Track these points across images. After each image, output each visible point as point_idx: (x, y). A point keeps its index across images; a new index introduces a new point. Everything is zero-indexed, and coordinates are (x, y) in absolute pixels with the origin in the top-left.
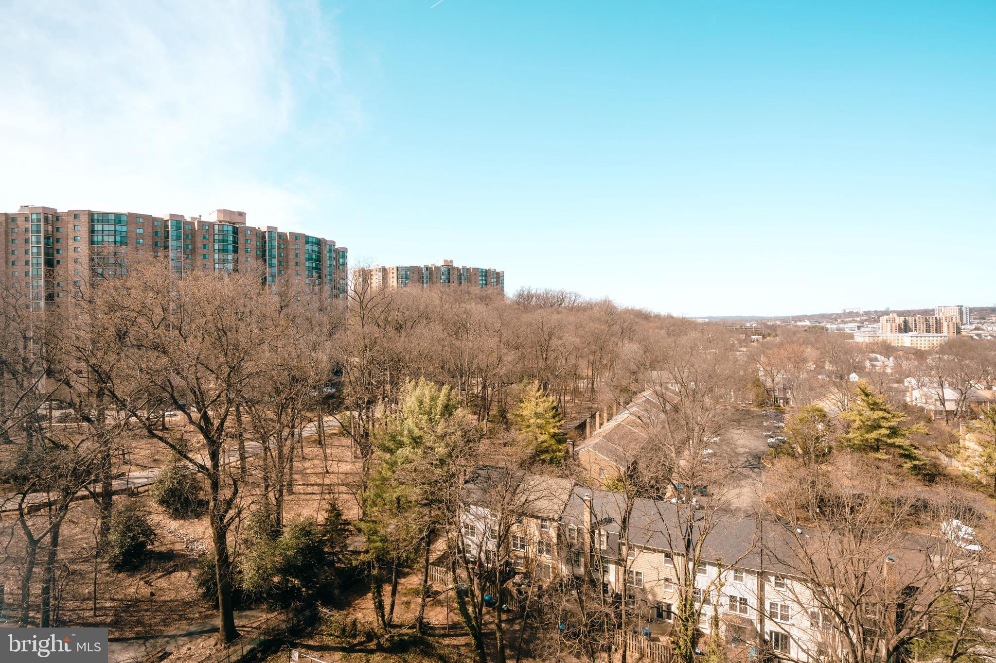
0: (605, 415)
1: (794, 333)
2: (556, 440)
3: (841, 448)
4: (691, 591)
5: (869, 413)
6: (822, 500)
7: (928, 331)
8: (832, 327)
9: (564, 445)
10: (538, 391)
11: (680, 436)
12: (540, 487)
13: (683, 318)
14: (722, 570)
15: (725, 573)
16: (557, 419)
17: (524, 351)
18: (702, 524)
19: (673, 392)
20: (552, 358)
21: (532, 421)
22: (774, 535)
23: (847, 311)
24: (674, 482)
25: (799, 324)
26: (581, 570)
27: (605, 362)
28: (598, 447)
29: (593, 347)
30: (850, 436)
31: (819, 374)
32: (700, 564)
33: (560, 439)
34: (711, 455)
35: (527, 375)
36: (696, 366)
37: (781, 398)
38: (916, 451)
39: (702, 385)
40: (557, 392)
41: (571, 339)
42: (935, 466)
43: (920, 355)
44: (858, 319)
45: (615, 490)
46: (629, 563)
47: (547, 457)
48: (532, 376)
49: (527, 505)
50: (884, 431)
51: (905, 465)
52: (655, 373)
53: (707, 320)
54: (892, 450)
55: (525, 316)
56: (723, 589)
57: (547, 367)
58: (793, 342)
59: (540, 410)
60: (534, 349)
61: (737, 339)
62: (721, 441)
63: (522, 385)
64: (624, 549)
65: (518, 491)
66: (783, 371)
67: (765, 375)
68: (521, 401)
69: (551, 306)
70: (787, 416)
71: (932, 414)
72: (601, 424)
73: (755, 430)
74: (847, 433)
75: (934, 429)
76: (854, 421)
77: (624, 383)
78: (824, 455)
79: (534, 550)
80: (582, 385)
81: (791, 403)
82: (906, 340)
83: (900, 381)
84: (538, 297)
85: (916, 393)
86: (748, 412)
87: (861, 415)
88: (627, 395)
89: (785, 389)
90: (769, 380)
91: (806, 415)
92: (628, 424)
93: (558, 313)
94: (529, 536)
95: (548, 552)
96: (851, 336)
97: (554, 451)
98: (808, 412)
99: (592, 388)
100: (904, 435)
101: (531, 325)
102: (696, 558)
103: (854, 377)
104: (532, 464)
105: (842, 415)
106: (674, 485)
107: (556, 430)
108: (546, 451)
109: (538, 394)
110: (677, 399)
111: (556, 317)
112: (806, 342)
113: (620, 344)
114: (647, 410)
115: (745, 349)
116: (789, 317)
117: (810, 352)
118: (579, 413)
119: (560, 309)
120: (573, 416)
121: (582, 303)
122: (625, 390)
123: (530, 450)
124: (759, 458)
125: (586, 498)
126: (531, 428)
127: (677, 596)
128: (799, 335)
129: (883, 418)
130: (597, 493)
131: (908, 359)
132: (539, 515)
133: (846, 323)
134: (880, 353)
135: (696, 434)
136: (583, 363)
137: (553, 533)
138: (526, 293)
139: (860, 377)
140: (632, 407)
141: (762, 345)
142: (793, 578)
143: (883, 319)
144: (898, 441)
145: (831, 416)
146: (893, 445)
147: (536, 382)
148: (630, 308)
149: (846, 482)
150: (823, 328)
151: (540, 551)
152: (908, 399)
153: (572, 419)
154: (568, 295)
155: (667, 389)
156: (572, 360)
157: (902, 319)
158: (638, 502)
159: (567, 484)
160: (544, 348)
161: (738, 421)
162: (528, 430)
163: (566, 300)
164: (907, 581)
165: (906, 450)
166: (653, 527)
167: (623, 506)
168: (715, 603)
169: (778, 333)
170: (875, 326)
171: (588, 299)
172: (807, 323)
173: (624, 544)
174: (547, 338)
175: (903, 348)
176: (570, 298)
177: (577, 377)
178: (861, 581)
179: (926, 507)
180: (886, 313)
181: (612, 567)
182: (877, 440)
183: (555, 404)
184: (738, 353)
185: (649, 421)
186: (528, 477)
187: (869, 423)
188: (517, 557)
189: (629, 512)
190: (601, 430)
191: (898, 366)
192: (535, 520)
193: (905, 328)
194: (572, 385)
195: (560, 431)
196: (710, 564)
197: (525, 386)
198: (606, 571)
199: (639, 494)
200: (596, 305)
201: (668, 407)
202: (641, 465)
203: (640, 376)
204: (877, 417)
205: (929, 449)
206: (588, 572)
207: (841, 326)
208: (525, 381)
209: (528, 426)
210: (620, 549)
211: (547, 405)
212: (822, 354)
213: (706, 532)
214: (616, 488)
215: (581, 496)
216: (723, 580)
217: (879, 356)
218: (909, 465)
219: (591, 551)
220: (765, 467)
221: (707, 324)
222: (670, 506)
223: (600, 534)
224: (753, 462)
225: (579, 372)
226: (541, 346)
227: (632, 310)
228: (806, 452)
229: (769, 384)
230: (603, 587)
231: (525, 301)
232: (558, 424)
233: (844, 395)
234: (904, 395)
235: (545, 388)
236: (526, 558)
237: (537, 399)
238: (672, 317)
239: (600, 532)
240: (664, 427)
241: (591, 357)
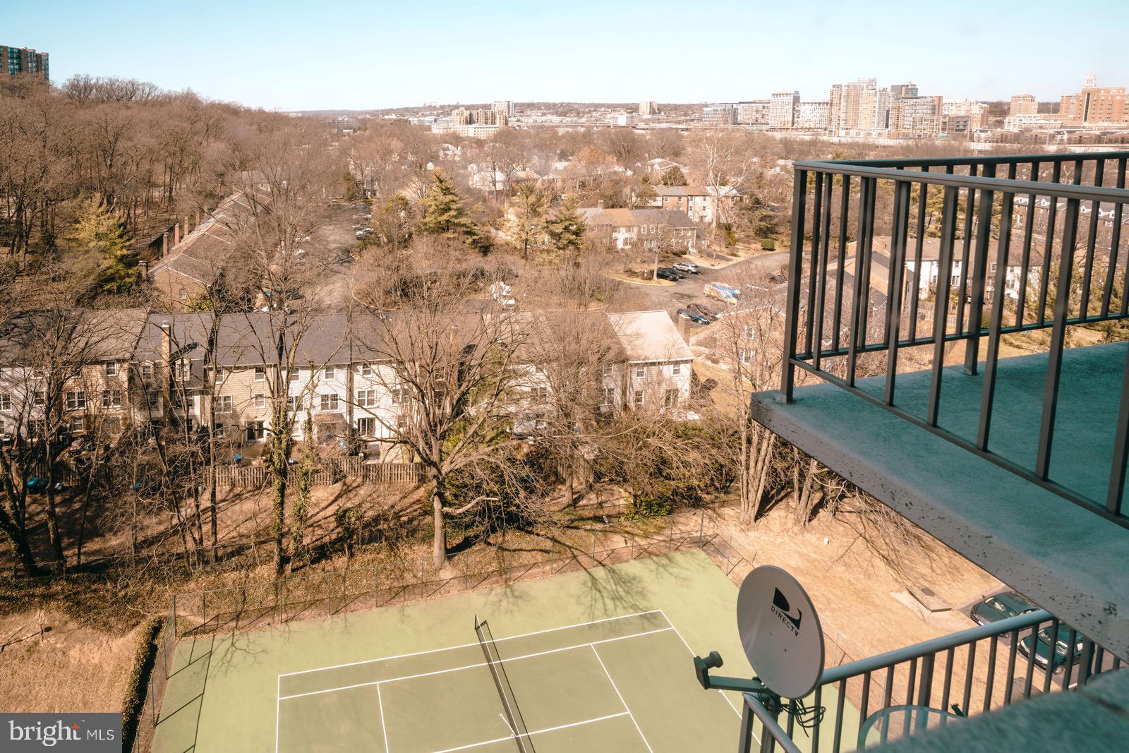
0: (186, 226)
1: (382, 127)
2: (125, 264)
3: (420, 232)
4: (284, 400)
5: (441, 198)
6: (405, 283)
7: (486, 123)
8: (414, 120)
9: (136, 268)
10: (101, 205)
11: (271, 240)
12: (105, 325)
13: (276, 113)
14: (315, 371)
15: (318, 374)
16: (126, 237)
17: (80, 157)
18: (296, 328)
19: (264, 193)
20: (119, 164)
21: (92, 244)
22: (363, 325)
23: (427, 105)
24: (265, 290)
25: (386, 117)
26: (160, 413)
27: (186, 165)
28: (178, 265)
29: (172, 149)
30: (427, 220)
31: (402, 165)
32: (292, 370)
33: (129, 262)
34: (304, 256)
35: (83, 188)
36: (289, 163)
37: (369, 191)
38: (475, 228)
39: (296, 184)
40: (127, 206)
41: (144, 139)
42: (487, 238)
43: (479, 143)
44: (435, 112)
45: (199, 310)
46: (217, 388)
47: (113, 286)
48: (91, 189)
49: (87, 350)
50: (453, 213)
51: (467, 241)
52: (245, 173)
53: (300, 115)
54: (458, 229)
55: (81, 112)
56: (316, 390)
57: (112, 176)
58: (381, 135)
59: (102, 229)
60: (94, 154)
61: (330, 134)
62: (313, 239)
63: (76, 202)
64: (211, 374)
65: (74, 335)
66: (371, 164)
67: (355, 169)
68: (77, 221)
69: (118, 100)
70: (374, 208)
71: (487, 194)
72: (181, 238)
73: (345, 224)
74: (425, 217)
75: (487, 207)
76: (430, 206)
77: (210, 187)
78: (405, 240)
79: (98, 403)
80: (157, 194)
81: (378, 194)
82: (470, 131)
83: (465, 168)
84: (99, 88)
85: (476, 177)
86: (339, 207)
87: (436, 200)
88: (212, 199)
89: (372, 181)
90: (359, 173)
91: (391, 204)
92: (213, 233)
93: (128, 108)
94: (90, 388)
95: (117, 401)
96: (429, 128)
97: (121, 278)
98: (393, 201)
99: (170, 196)
100: (467, 215)
101: (89, 124)
102: (290, 365)
103: (430, 166)
104: (94, 298)
105: (422, 201)
106: (264, 293)
107: (125, 252)
108: (111, 279)
109: (101, 209)
110: (267, 200)
111: (124, 113)
112: (392, 135)
113: (204, 143)
114: (235, 215)
115: (337, 144)
116: (378, 111)
117: (396, 144)
118: (153, 228)
119: (129, 104)
120: (146, 232)
121: (158, 96)
122: (211, 195)
123: (91, 280)
124: (349, 252)
125: (164, 326)
126: (91, 254)
127: (270, 411)
128: (386, 128)
129: (453, 201)
130: (179, 318)
131: (471, 147)
132: (105, 358)
133: (426, 116)
134: (451, 144)
135: (288, 235)
136: (159, 168)
137: (124, 377)
138: (82, 83)
139: (435, 165)
140: (218, 213)
141: (354, 139)
142: (378, 363)
143: (455, 112)
144: (463, 220)
145: (412, 203)
146: (459, 225)
147: (98, 195)
148: (217, 102)
149: (425, 263)
150: (406, 121)
151: (106, 403)
152: (470, 183)
153: (144, 236)
154: (141, 87)
155: (258, 190)
156: (145, 165)
157: (469, 112)
158: (227, 319)
159: (140, 314)
160: (108, 152)
161: (330, 217)
162: (86, 256)
163: (139, 93)
164: (467, 341)
165: (468, 227)
166: (245, 342)
167: (210, 326)
168: (309, 407)
169: (367, 126)
170: (448, 118)
171: (165, 91)
172: (393, 116)
173: (211, 369)
174: (111, 139)
175: (468, 138)
176: (143, 91)
177: (150, 184)
178: (434, 351)
179: (482, 274)
180: (457, 107)
181: (197, 399)
182: (448, 221)
183: (122, 220)
184: (330, 148)
185: (237, 227)
186: (89, 314)
187: (442, 207)
188: (75, 419)
189: (214, 332)
190: (181, 244)
191: (464, 154)
192: (98, 367)
193: (470, 121)
194: (144, 195)
195: (130, 252)
196: (303, 368)
197: (82, 202)
198: (190, 404)
199: (228, 310)
200: (176, 98)
201: (259, 209)
202: (230, 276)
203: (228, 178)
204: (447, 200)
205: (483, 225)
206: (169, 412)
207: (422, 119)
208: (82, 195)
209: (87, 252)
210: (206, 375)
211: (112, 222)
212: (405, 146)
213: (300, 335)
214: (200, 308)
215: (159, 325)
216: (316, 382)
217: (450, 146)
218: (470, 240)
219: (172, 385)
220: (354, 260)
221: (300, 118)
222: (262, 316)
223: (183, 365)
224: (344, 257)
225: (154, 179)
226: (104, 150)
227: (219, 104)
228: (390, 240)
229: (359, 177)
230: (188, 424)
231: (81, 93)
232: (128, 243)
233: (423, 183)
234: (468, 180)
235: (109, 203)
236: (87, 416)
237: (99, 216)
238: (264, 112)
239: (182, 361)
240: (254, 232)
241: (169, 161)
